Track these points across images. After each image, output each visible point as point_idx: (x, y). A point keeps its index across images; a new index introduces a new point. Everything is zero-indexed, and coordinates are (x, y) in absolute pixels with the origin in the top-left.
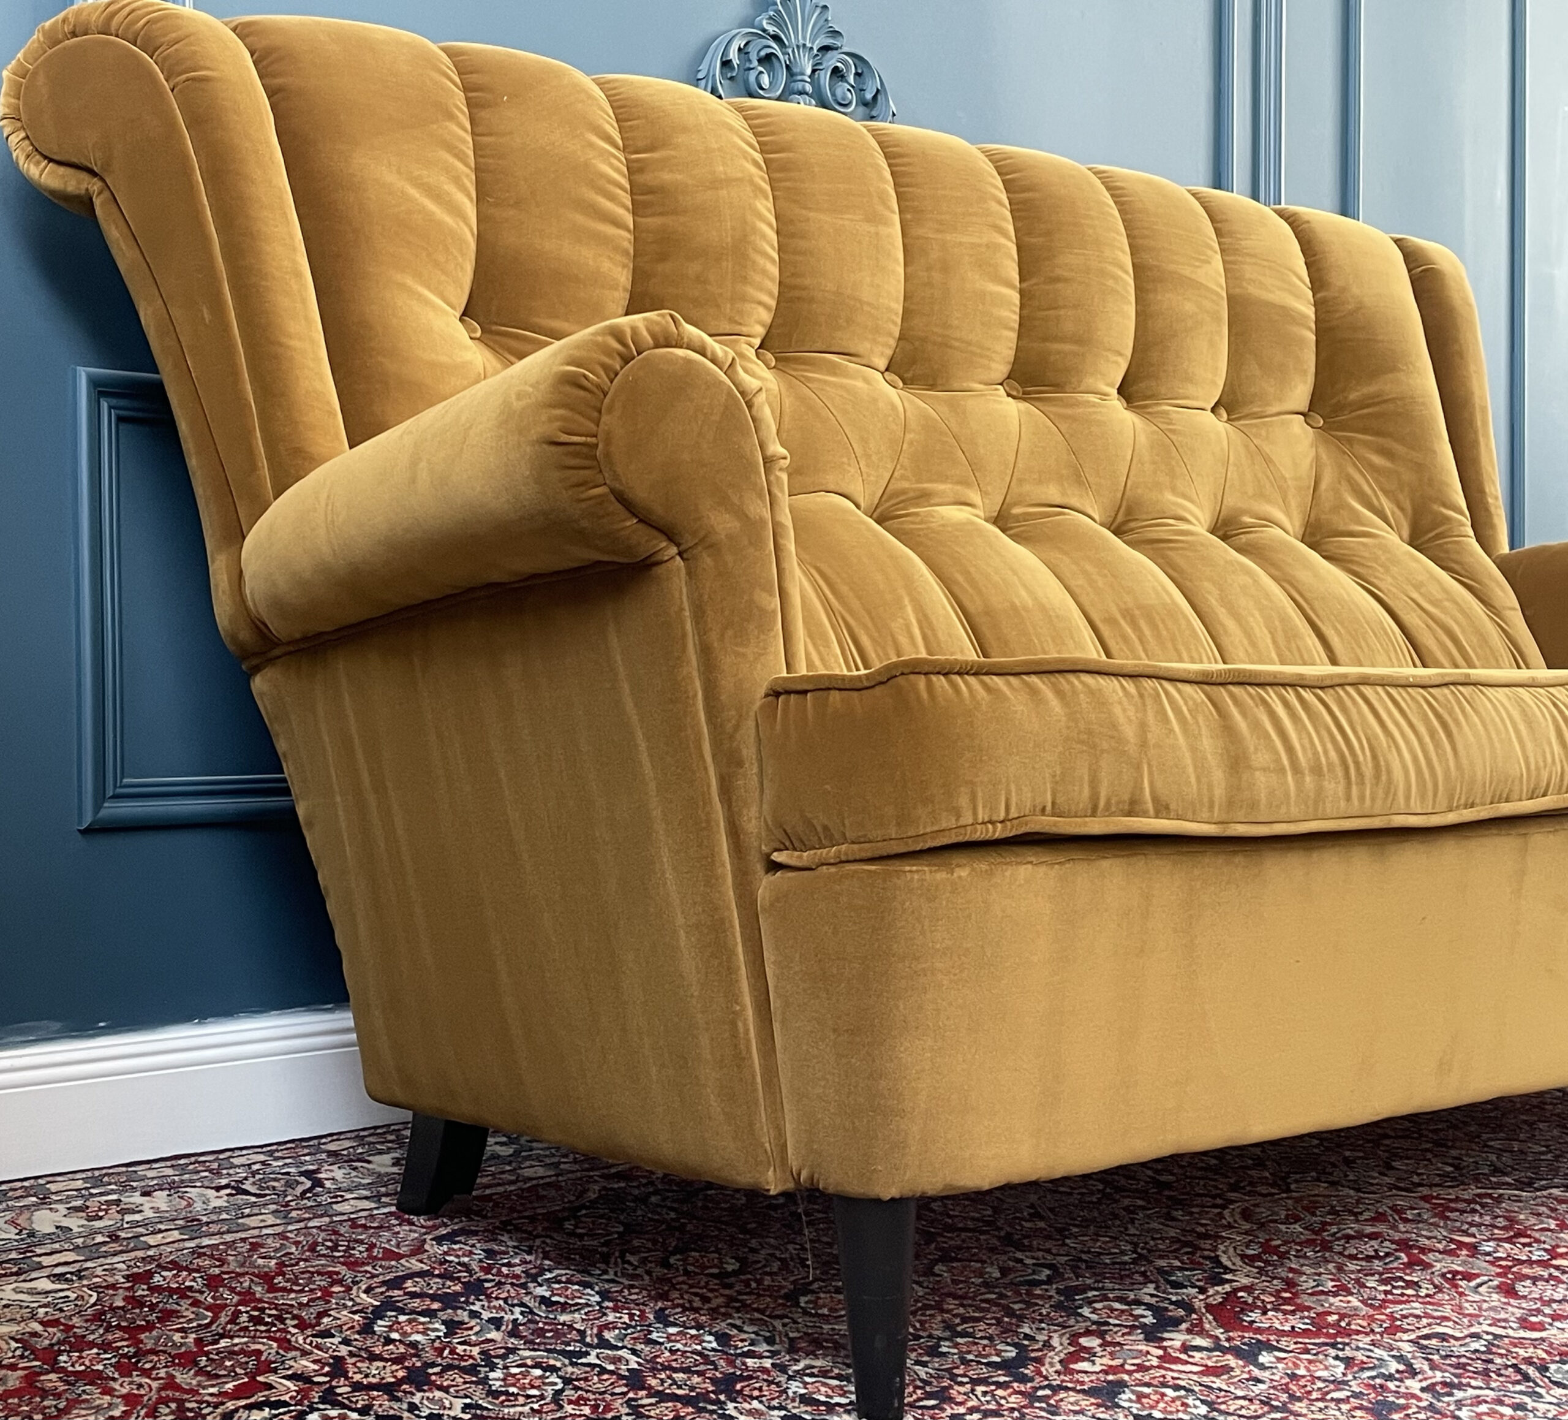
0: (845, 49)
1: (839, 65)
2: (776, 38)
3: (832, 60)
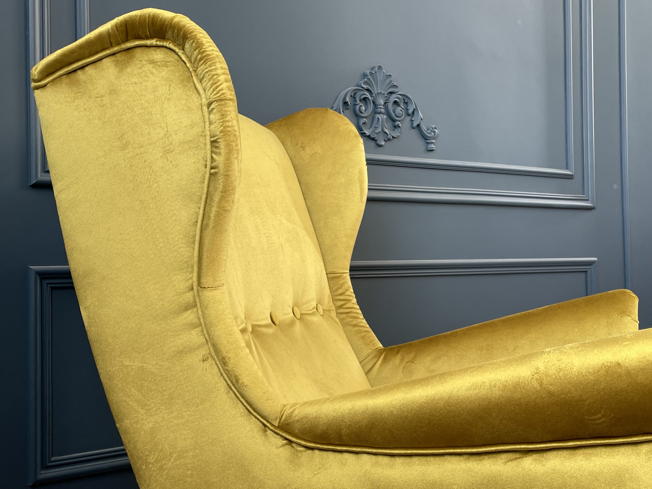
0: (399, 93)
1: (396, 99)
2: (368, 90)
3: (393, 98)
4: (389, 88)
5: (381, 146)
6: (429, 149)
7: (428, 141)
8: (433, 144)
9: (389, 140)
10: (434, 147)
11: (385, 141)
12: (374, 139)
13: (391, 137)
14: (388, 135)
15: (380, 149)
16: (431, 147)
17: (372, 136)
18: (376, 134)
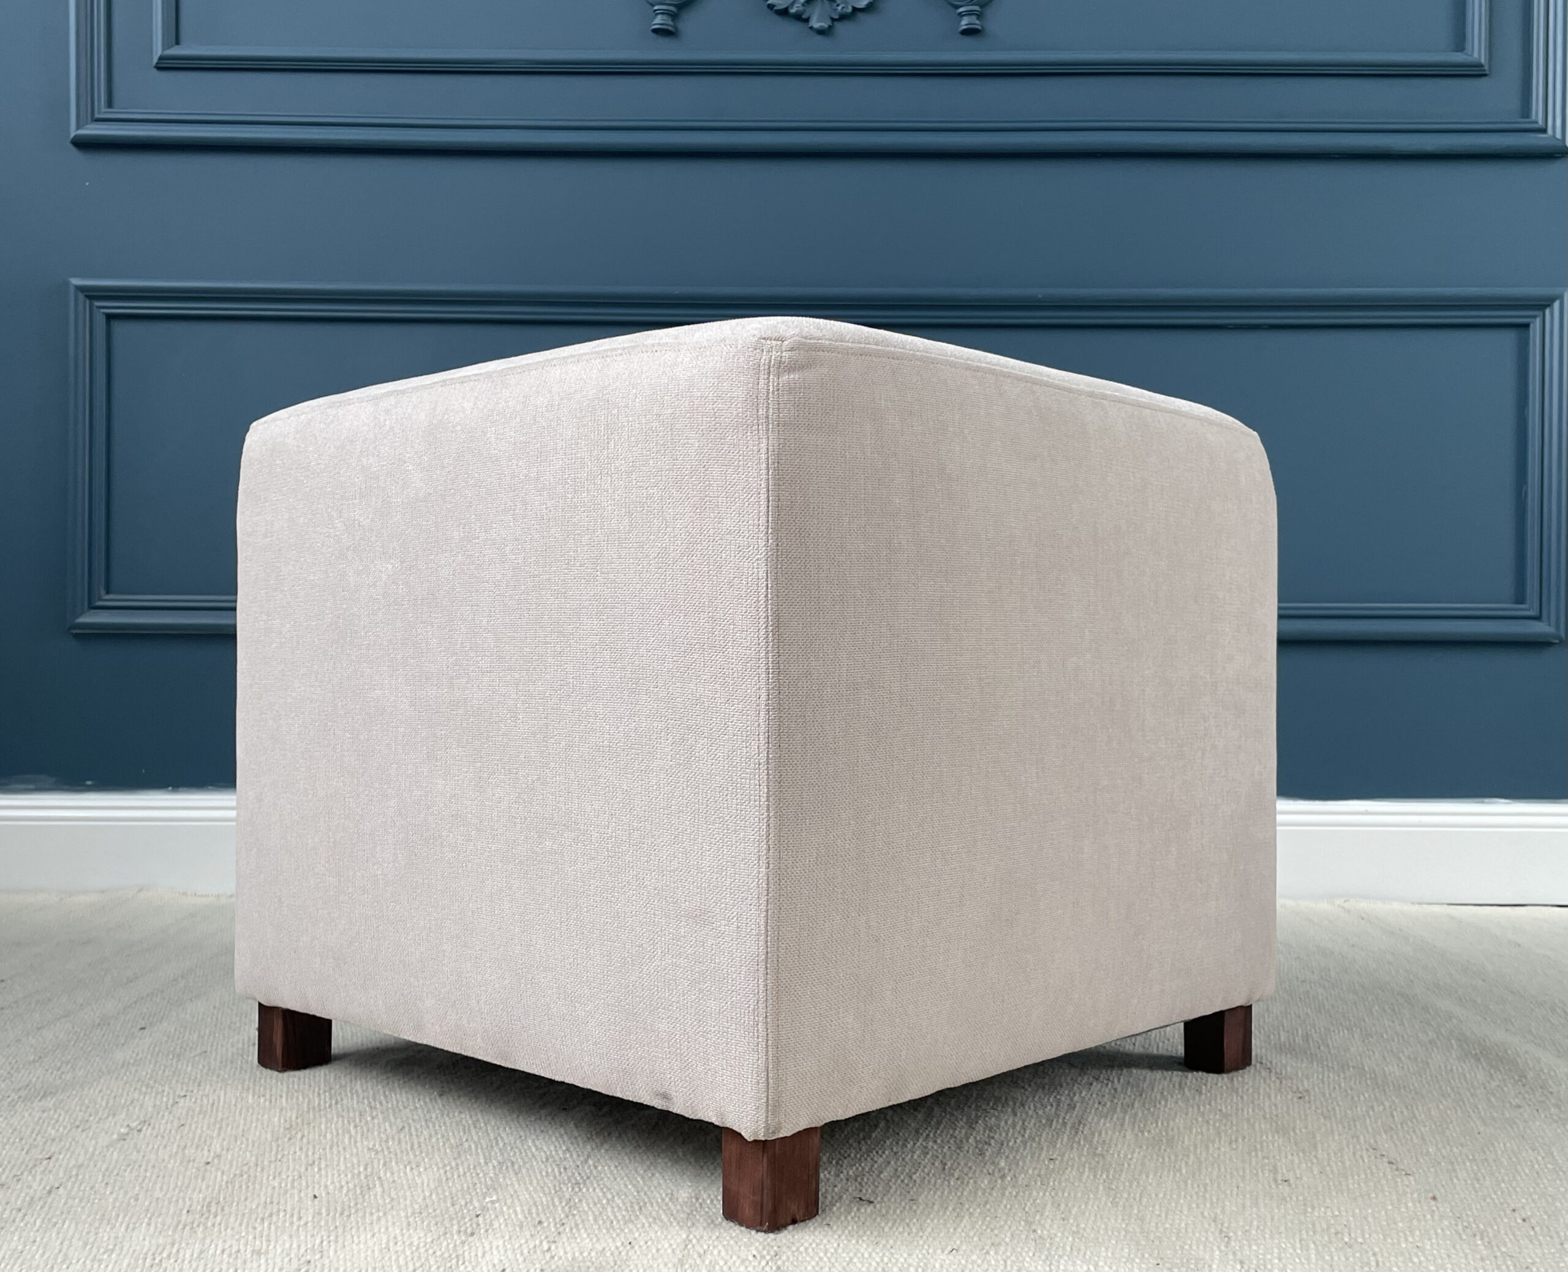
5: (821, 32)
6: (965, 27)
7: (961, 10)
8: (979, 16)
9: (843, 17)
10: (978, 22)
11: (833, 20)
12: (799, 18)
13: (848, 8)
14: (838, 5)
15: (819, 38)
16: (965, 23)
17: (793, 11)
18: (803, 5)
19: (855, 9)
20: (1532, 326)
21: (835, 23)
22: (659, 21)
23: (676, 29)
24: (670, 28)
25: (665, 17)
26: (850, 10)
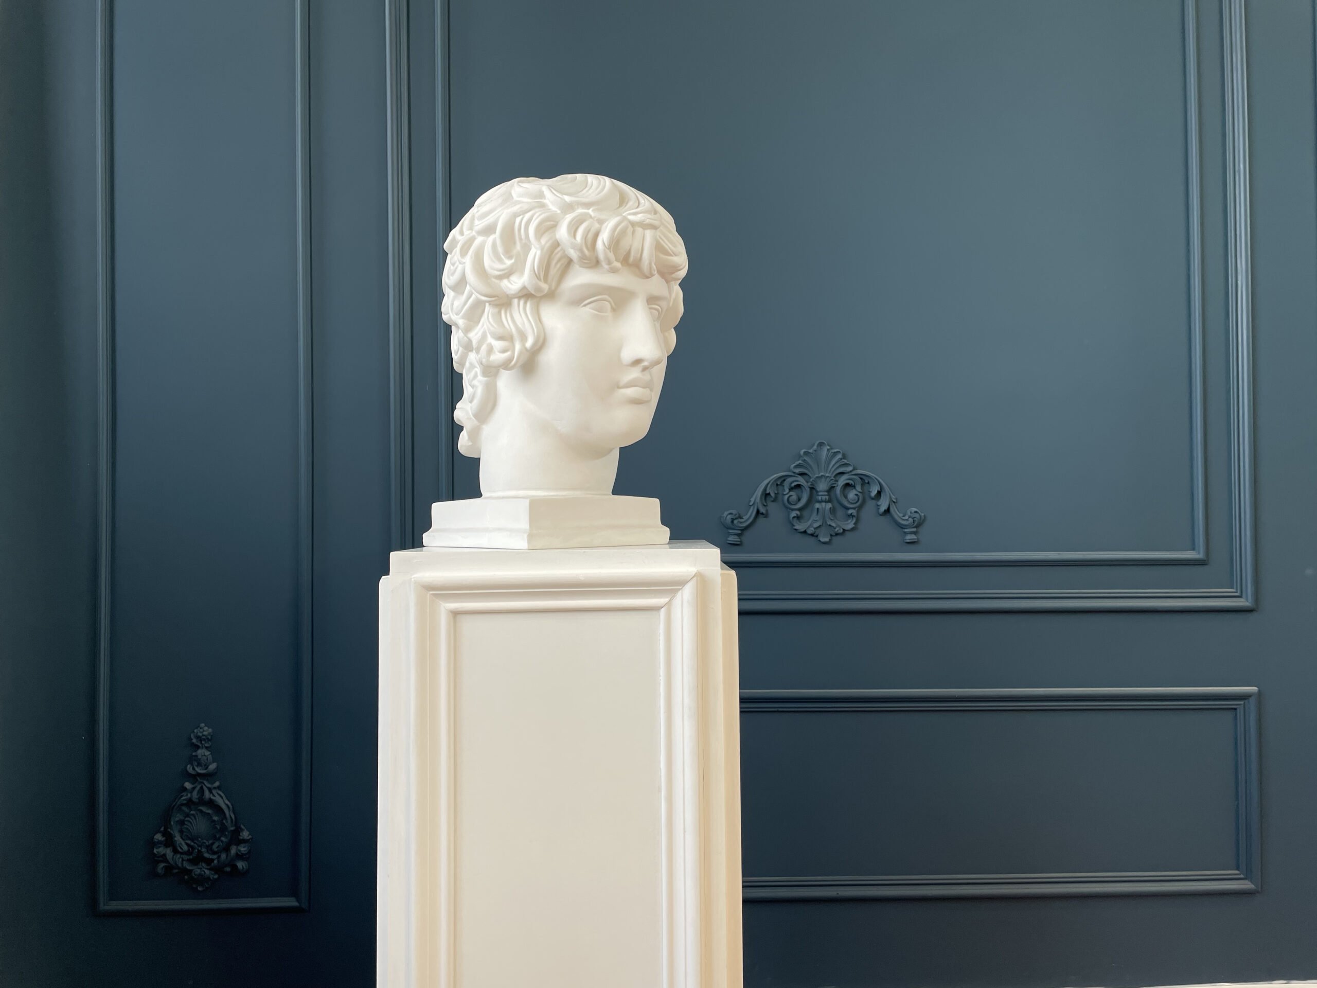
0: (853, 473)
1: (848, 481)
2: (802, 474)
3: (843, 480)
4: (838, 468)
5: (824, 543)
6: (908, 541)
7: (906, 530)
8: (915, 533)
9: (837, 534)
10: (916, 538)
11: (831, 535)
12: (812, 535)
13: (840, 530)
14: (835, 529)
15: (825, 546)
16: (909, 538)
17: (809, 532)
18: (815, 529)
19: (844, 530)
20: (1238, 710)
21: (833, 537)
22: (732, 539)
23: (741, 541)
24: (739, 543)
25: (736, 537)
26: (842, 530)
